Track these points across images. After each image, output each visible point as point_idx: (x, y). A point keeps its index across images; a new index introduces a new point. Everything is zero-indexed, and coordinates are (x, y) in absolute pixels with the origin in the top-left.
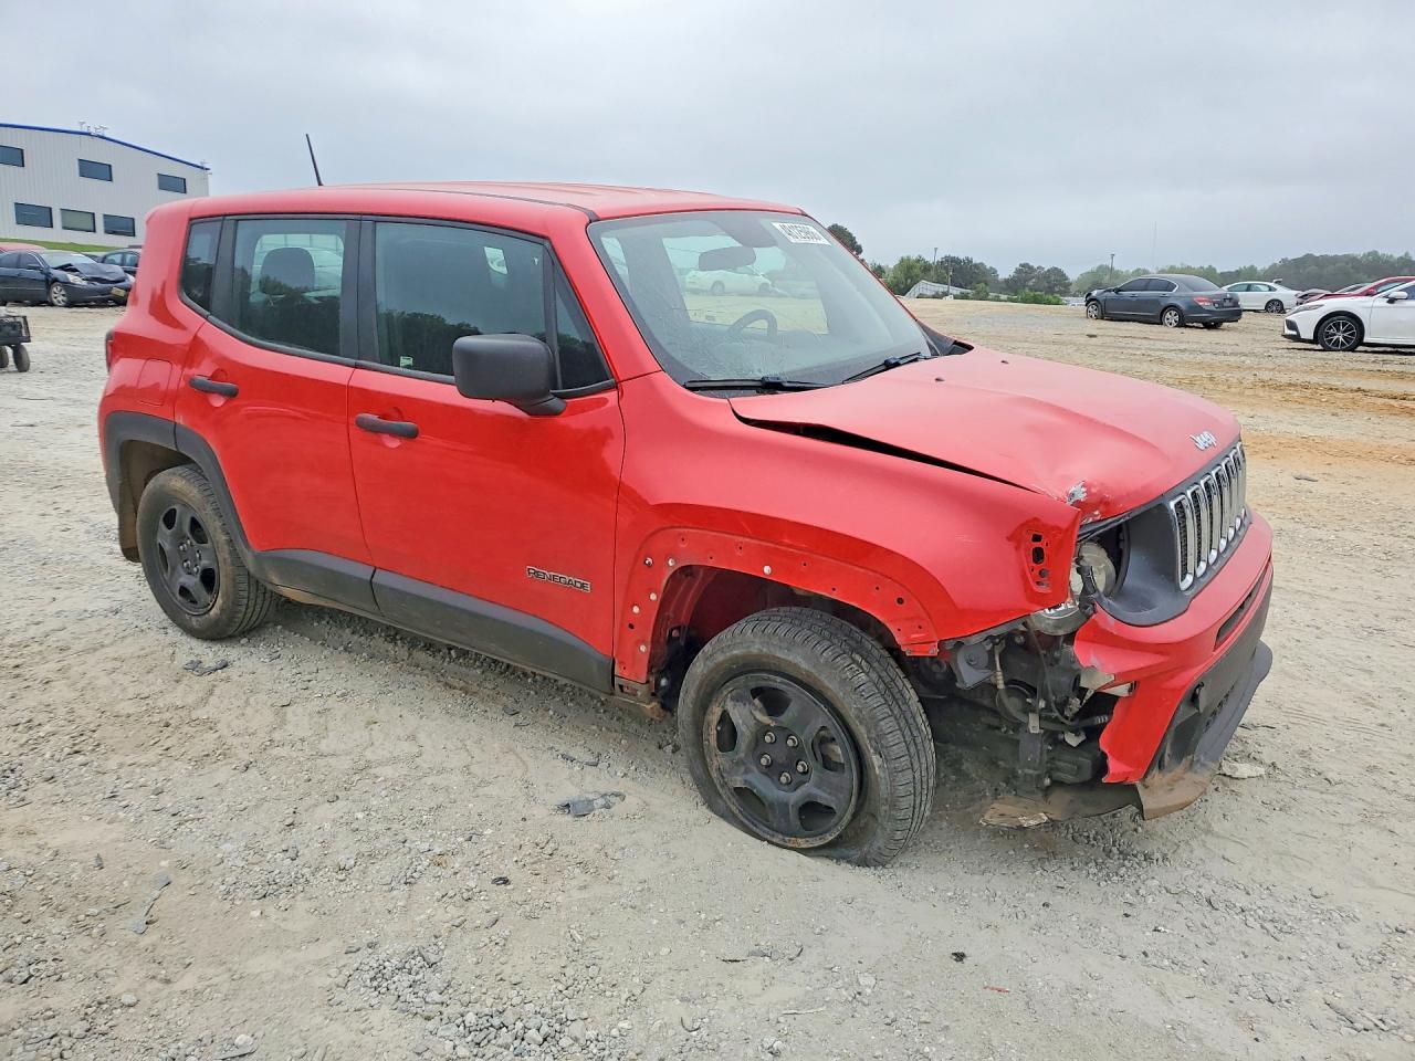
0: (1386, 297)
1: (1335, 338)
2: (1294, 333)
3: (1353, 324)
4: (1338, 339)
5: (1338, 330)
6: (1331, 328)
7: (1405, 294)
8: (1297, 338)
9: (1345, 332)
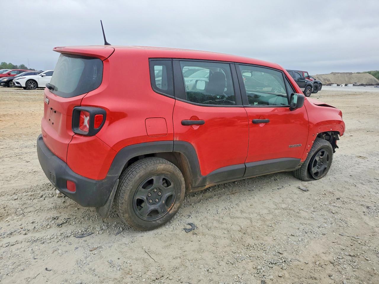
0: (41, 75)
1: (31, 86)
2: (20, 85)
3: (34, 82)
4: (32, 87)
5: (31, 84)
6: (29, 83)
7: (45, 75)
8: (21, 87)
9: (33, 84)
